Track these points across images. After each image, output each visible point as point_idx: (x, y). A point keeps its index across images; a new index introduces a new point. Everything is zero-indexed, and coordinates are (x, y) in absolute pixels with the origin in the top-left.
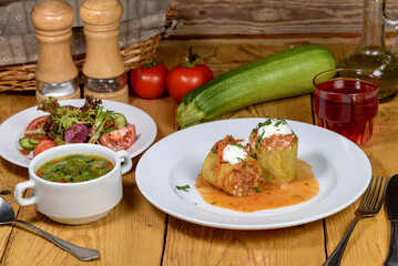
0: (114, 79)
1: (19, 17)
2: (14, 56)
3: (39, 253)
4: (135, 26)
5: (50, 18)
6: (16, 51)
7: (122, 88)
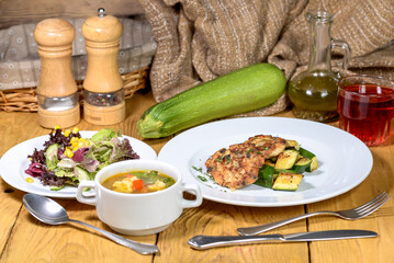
0: (111, 94)
1: (20, 40)
2: (22, 81)
3: (40, 242)
4: (136, 53)
5: (52, 34)
6: (25, 77)
7: (119, 102)
